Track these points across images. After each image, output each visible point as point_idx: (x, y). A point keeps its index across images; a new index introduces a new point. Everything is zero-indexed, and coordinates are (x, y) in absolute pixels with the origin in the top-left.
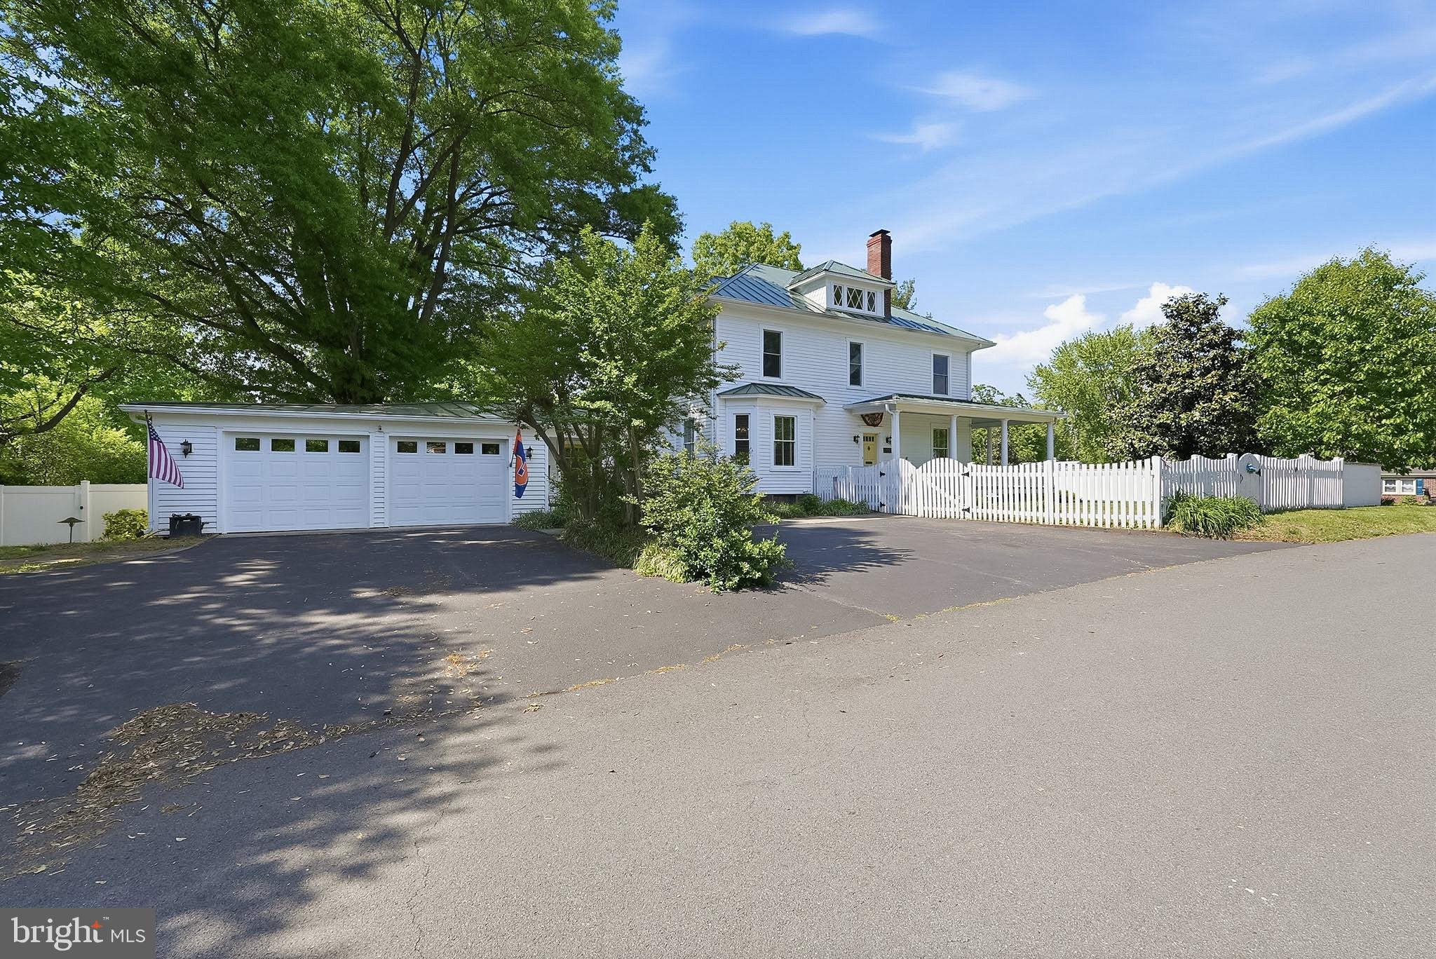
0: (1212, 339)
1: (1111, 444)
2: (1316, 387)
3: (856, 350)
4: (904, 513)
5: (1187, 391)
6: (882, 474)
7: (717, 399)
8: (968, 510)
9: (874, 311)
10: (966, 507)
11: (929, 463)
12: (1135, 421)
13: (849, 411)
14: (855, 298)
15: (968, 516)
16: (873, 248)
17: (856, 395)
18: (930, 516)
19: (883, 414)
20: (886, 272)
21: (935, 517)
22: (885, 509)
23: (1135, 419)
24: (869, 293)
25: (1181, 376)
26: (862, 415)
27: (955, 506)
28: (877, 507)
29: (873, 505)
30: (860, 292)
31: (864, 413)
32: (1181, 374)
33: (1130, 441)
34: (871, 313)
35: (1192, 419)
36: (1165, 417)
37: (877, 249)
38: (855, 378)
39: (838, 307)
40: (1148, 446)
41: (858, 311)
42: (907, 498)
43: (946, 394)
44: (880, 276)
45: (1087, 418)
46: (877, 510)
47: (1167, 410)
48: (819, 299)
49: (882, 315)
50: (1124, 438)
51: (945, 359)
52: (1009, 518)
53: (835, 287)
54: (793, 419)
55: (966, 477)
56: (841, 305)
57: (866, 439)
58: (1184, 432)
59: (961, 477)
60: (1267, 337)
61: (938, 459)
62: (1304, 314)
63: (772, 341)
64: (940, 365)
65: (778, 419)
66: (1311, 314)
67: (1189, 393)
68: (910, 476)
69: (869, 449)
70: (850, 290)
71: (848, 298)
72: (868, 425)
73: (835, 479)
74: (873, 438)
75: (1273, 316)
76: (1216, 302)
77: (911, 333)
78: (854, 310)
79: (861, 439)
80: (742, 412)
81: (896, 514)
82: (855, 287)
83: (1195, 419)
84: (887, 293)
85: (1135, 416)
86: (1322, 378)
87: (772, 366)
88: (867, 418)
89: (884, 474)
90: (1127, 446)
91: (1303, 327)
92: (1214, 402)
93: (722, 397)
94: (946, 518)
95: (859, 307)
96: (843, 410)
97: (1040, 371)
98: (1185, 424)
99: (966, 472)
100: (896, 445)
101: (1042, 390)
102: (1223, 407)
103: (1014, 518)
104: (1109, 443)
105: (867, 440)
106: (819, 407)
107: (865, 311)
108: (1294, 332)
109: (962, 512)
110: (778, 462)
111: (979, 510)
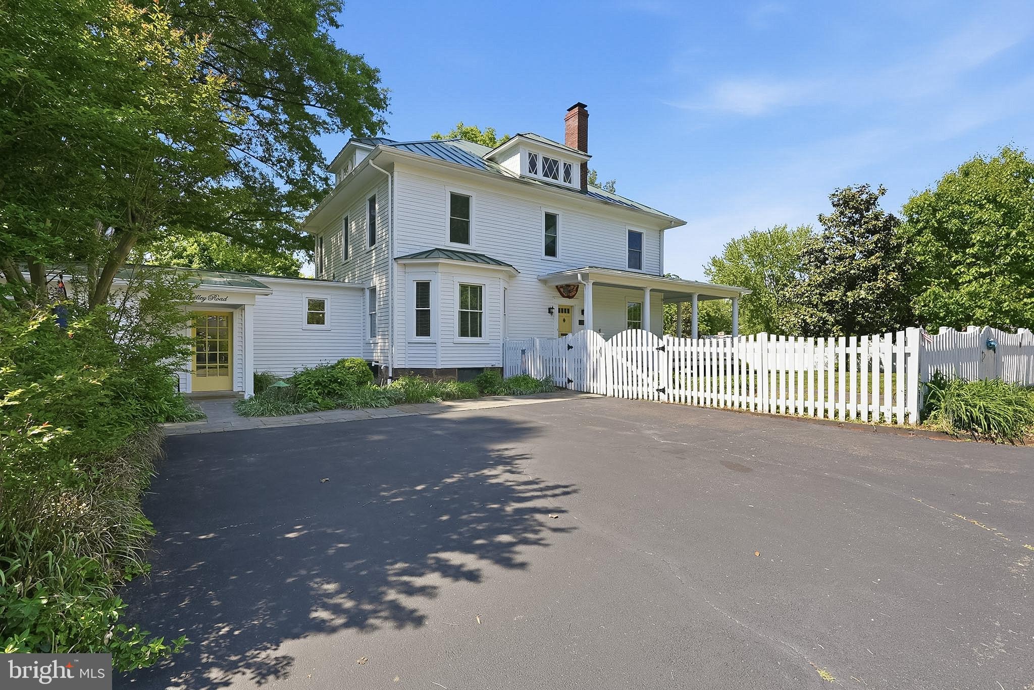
0: (875, 225)
1: (785, 319)
2: (962, 270)
3: (551, 221)
4: (592, 392)
5: (852, 272)
6: (570, 347)
7: (395, 265)
8: (663, 391)
9: (570, 182)
10: (661, 387)
11: (619, 335)
12: (806, 299)
13: (544, 281)
14: (551, 169)
15: (663, 397)
16: (570, 122)
17: (550, 266)
18: (621, 396)
19: (578, 286)
20: (583, 145)
21: (626, 396)
22: (572, 386)
23: (807, 297)
24: (565, 164)
25: (848, 257)
26: (557, 286)
27: (648, 385)
28: (564, 384)
29: (560, 381)
30: (555, 162)
31: (557, 284)
32: (847, 256)
33: (802, 317)
34: (567, 184)
35: (859, 296)
36: (834, 295)
37: (574, 123)
38: (551, 250)
39: (532, 175)
40: (819, 321)
41: (554, 181)
42: (595, 375)
43: (640, 268)
44: (576, 149)
45: (751, 301)
46: (564, 387)
47: (835, 289)
48: (514, 166)
49: (579, 188)
50: (796, 314)
51: (639, 235)
52: (712, 403)
53: (530, 154)
54: (481, 288)
55: (661, 352)
56: (536, 173)
57: (561, 310)
58: (850, 309)
59: (656, 352)
60: (921, 224)
61: (629, 331)
62: (954, 203)
63: (460, 205)
64: (635, 239)
65: (464, 288)
66: (958, 203)
67: (854, 274)
68: (598, 349)
69: (564, 320)
70: (546, 160)
71: (544, 167)
72: (564, 297)
73: (523, 352)
74: (568, 309)
75: (926, 205)
76: (877, 193)
77: (606, 207)
78: (550, 180)
79: (556, 311)
80: (423, 278)
81: (584, 393)
82: (551, 157)
83: (861, 297)
84: (584, 167)
85: (806, 295)
86: (968, 261)
87: (460, 232)
88: (562, 290)
89: (572, 347)
90: (799, 321)
91: (953, 215)
92: (879, 281)
93: (400, 262)
94: (638, 398)
95: (555, 178)
96: (536, 280)
97: (715, 262)
98: (852, 301)
99: (661, 346)
100: (589, 317)
101: (716, 278)
102: (888, 285)
103: (718, 403)
104: (783, 319)
105: (562, 312)
106: (511, 277)
107: (561, 181)
108: (944, 220)
109: (656, 394)
110: (463, 333)
111: (676, 391)
